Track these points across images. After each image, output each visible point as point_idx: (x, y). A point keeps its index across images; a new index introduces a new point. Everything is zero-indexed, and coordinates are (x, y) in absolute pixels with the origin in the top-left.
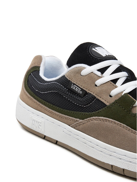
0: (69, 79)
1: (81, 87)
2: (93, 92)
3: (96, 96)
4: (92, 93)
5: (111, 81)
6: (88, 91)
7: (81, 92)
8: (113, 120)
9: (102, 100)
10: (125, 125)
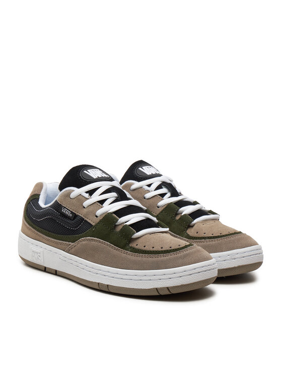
0: (60, 203)
1: (71, 210)
2: (81, 213)
3: (84, 217)
4: (80, 215)
5: (98, 202)
6: (77, 214)
7: (71, 215)
8: (98, 239)
9: (89, 221)
10: (108, 243)
